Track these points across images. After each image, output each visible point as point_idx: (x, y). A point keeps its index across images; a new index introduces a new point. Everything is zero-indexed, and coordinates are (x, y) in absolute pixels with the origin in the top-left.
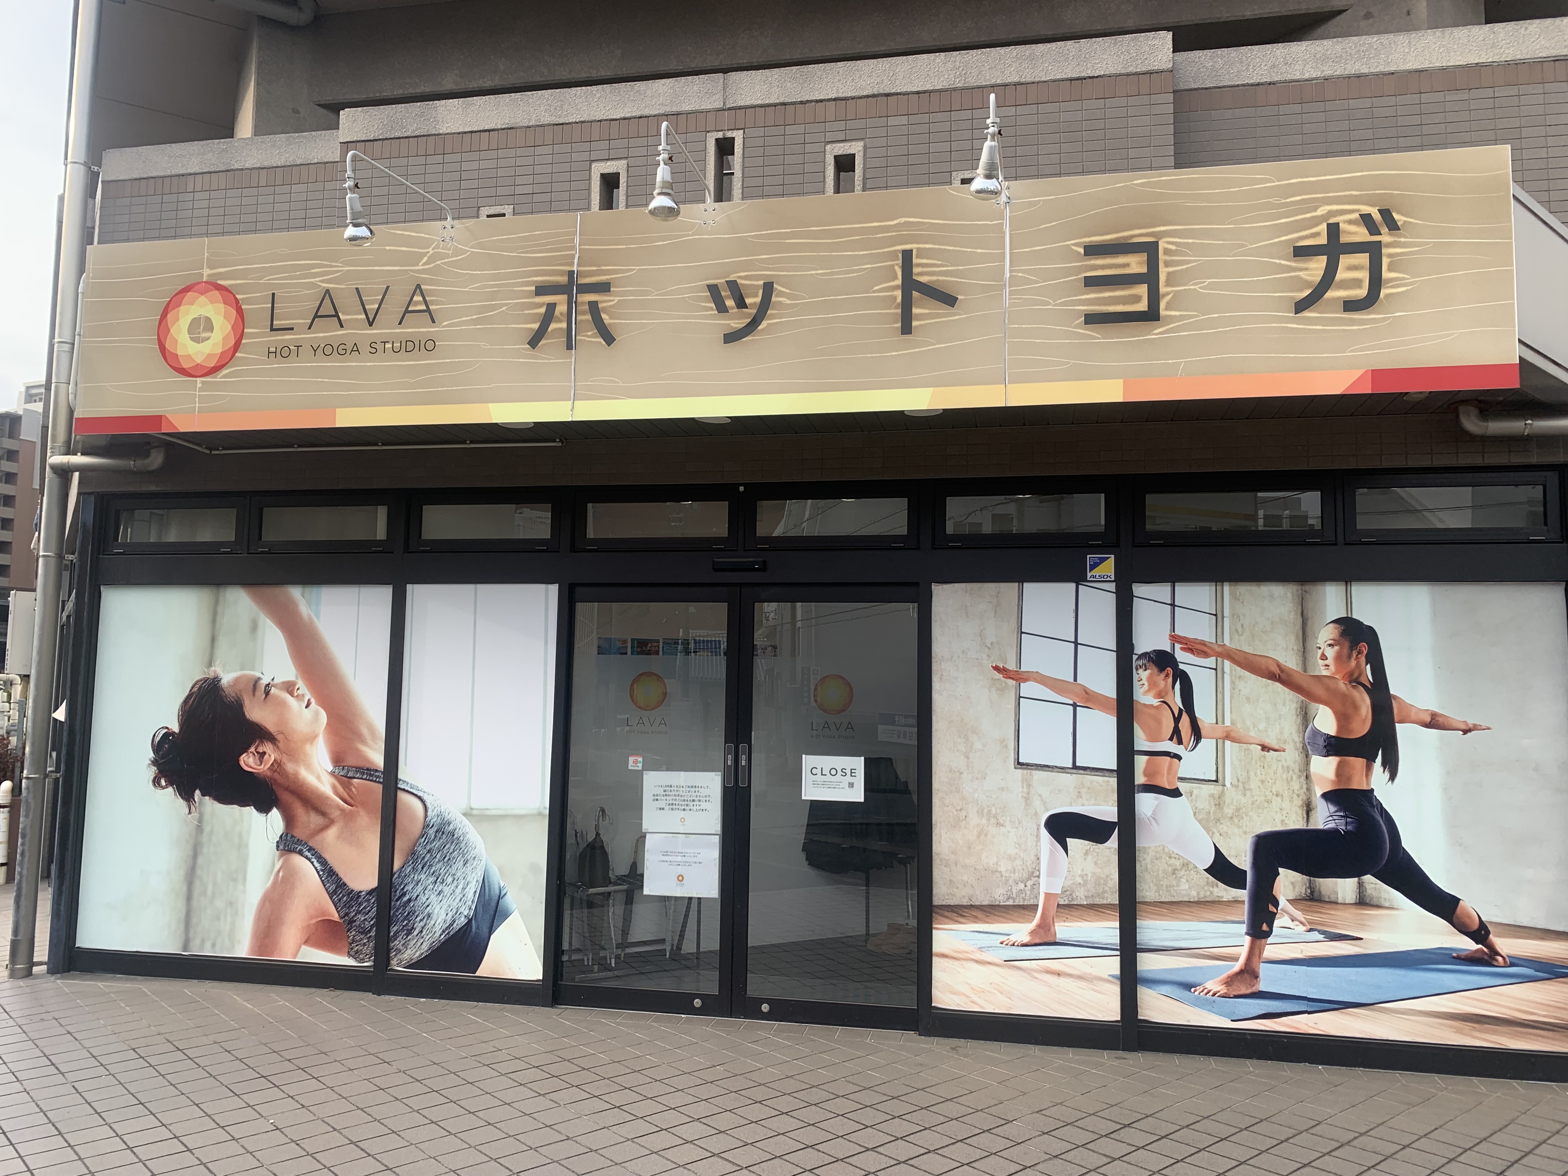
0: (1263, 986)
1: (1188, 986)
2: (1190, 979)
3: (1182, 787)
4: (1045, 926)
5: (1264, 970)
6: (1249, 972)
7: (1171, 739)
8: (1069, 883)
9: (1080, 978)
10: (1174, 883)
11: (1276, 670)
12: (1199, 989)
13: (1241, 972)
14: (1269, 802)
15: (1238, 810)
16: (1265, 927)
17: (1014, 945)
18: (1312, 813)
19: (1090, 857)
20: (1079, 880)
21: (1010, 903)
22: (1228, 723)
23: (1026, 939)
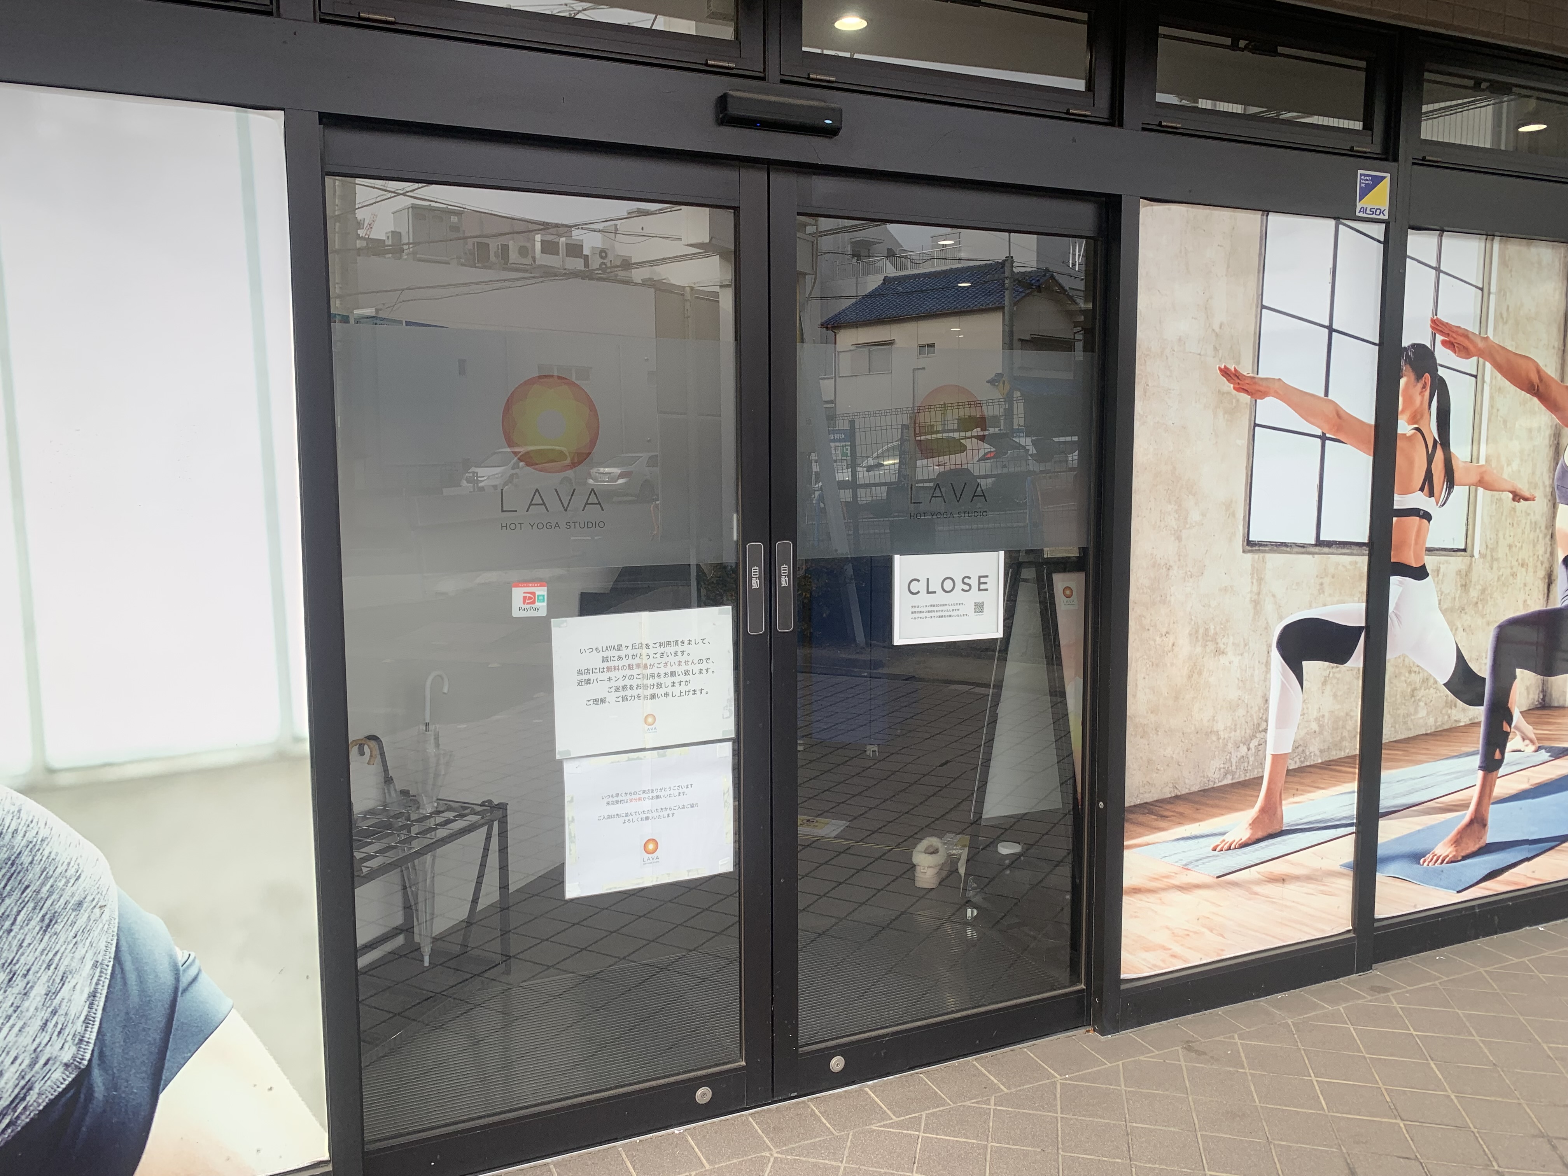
0: (1491, 837)
1: (1416, 857)
2: (1418, 847)
3: (1430, 562)
4: (1271, 809)
5: (1494, 813)
6: (1479, 821)
7: (1422, 489)
8: (1302, 733)
9: (1308, 878)
10: (1412, 710)
11: (1534, 377)
12: (1429, 857)
13: (1471, 822)
14: (1514, 575)
15: (1483, 591)
16: (1497, 755)
17: (1229, 849)
18: (1553, 586)
19: (1328, 687)
20: (1314, 726)
21: (1228, 781)
22: (1482, 462)
23: (1245, 835)
